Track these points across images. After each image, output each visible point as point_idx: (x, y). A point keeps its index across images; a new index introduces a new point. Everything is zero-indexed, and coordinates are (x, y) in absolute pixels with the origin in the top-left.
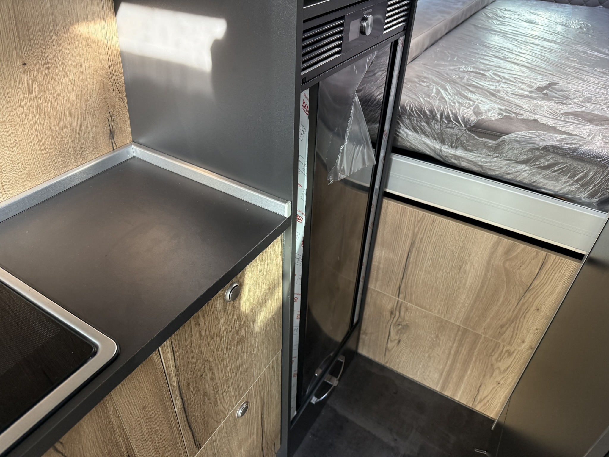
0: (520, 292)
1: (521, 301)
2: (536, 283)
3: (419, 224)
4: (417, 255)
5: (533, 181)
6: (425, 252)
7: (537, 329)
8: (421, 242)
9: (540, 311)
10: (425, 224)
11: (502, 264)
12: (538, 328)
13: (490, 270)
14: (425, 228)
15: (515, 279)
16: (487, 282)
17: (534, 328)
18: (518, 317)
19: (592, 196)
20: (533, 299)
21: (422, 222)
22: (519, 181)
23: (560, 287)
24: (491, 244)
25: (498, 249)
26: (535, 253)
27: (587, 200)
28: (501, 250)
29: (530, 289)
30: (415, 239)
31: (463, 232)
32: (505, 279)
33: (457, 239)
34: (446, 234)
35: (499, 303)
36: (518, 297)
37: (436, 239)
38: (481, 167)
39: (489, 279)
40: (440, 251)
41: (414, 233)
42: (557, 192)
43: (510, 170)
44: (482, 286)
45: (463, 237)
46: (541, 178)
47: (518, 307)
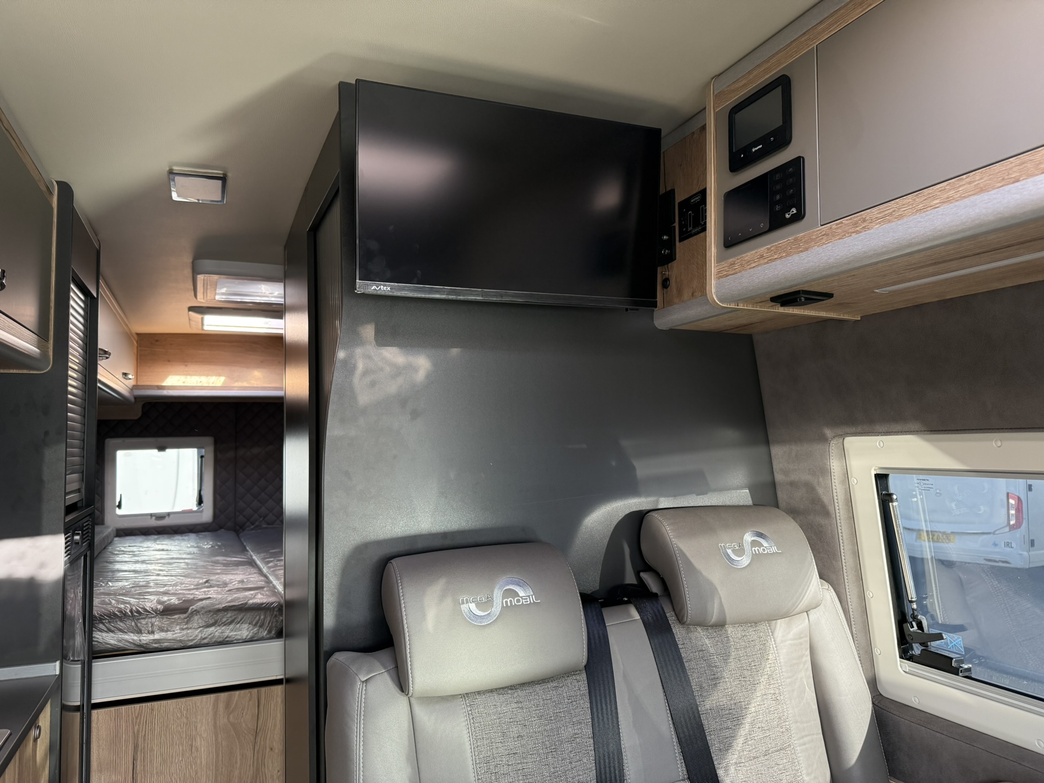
0: (251, 740)
1: (256, 750)
2: (260, 722)
3: (138, 721)
4: (144, 759)
5: (225, 636)
6: (152, 750)
7: (278, 771)
8: (144, 740)
9: (273, 749)
10: (144, 717)
11: (227, 721)
12: (279, 769)
13: (219, 733)
14: (145, 721)
15: (243, 729)
16: (221, 747)
17: (276, 771)
18: (259, 768)
19: (270, 632)
20: (264, 741)
21: (141, 716)
22: (215, 641)
23: (279, 715)
24: (212, 705)
25: (219, 707)
26: (249, 694)
27: (268, 636)
28: (221, 706)
29: (258, 731)
30: (138, 740)
31: (183, 706)
32: (235, 735)
33: (179, 716)
34: (168, 717)
35: (238, 765)
36: (251, 747)
37: (160, 728)
38: (180, 641)
39: (221, 743)
40: (167, 740)
41: (134, 733)
42: (245, 639)
43: (205, 635)
44: (217, 756)
45: (185, 712)
46: (230, 633)
47: (255, 758)
